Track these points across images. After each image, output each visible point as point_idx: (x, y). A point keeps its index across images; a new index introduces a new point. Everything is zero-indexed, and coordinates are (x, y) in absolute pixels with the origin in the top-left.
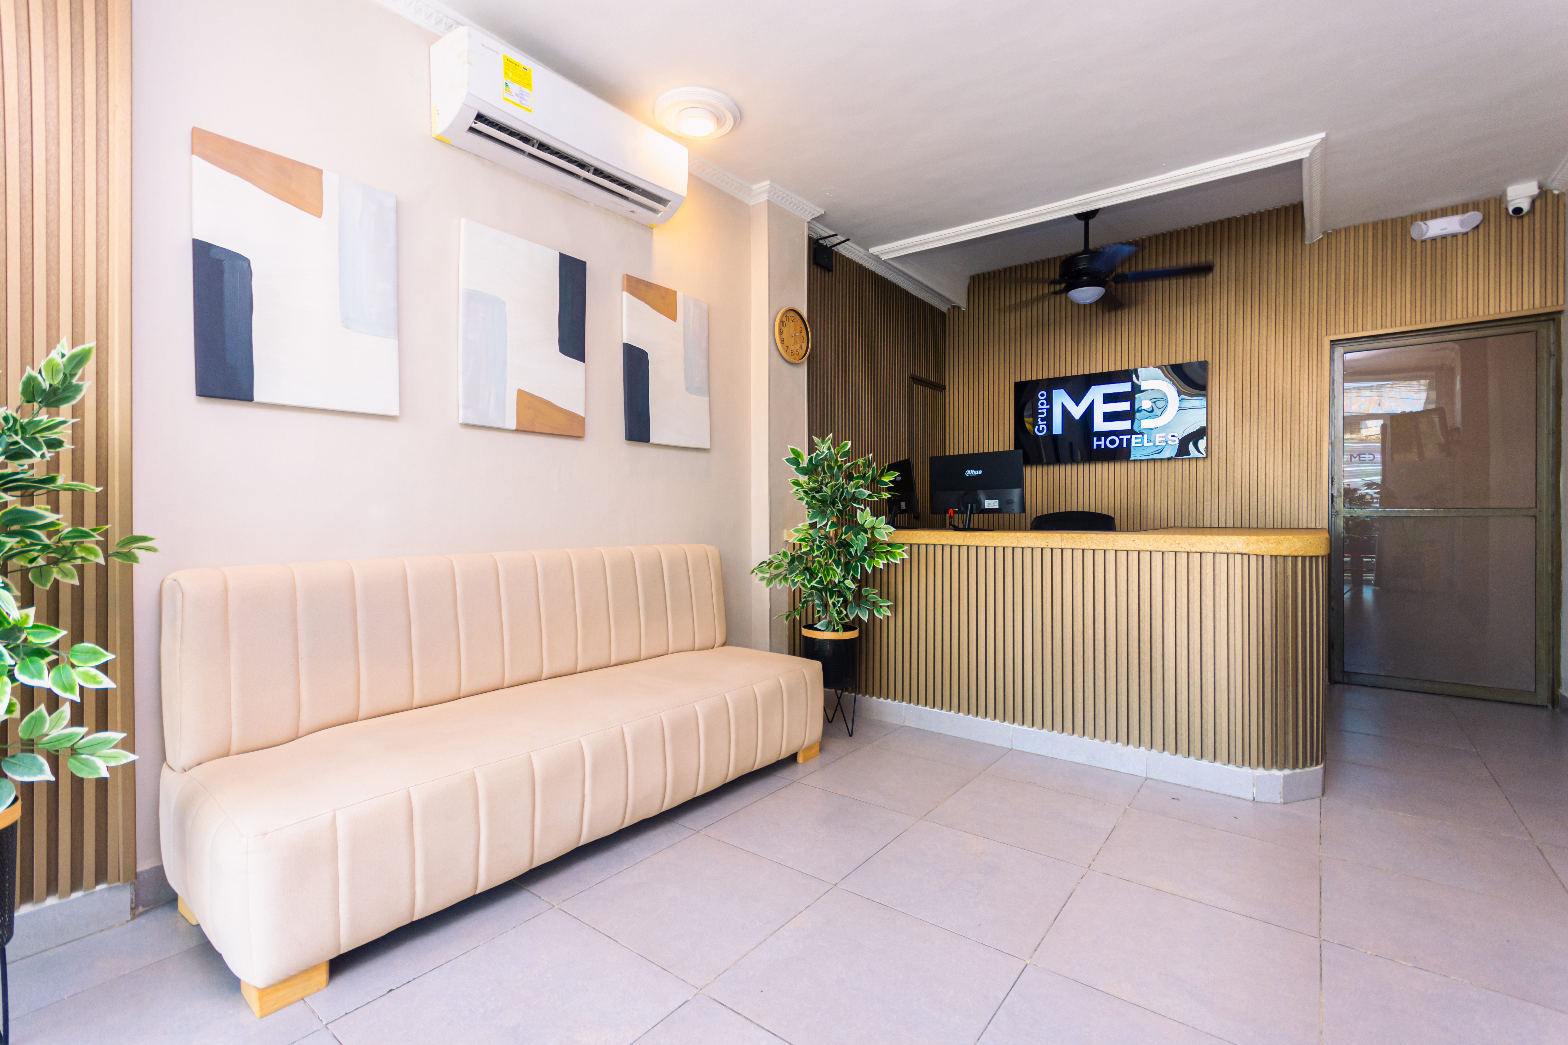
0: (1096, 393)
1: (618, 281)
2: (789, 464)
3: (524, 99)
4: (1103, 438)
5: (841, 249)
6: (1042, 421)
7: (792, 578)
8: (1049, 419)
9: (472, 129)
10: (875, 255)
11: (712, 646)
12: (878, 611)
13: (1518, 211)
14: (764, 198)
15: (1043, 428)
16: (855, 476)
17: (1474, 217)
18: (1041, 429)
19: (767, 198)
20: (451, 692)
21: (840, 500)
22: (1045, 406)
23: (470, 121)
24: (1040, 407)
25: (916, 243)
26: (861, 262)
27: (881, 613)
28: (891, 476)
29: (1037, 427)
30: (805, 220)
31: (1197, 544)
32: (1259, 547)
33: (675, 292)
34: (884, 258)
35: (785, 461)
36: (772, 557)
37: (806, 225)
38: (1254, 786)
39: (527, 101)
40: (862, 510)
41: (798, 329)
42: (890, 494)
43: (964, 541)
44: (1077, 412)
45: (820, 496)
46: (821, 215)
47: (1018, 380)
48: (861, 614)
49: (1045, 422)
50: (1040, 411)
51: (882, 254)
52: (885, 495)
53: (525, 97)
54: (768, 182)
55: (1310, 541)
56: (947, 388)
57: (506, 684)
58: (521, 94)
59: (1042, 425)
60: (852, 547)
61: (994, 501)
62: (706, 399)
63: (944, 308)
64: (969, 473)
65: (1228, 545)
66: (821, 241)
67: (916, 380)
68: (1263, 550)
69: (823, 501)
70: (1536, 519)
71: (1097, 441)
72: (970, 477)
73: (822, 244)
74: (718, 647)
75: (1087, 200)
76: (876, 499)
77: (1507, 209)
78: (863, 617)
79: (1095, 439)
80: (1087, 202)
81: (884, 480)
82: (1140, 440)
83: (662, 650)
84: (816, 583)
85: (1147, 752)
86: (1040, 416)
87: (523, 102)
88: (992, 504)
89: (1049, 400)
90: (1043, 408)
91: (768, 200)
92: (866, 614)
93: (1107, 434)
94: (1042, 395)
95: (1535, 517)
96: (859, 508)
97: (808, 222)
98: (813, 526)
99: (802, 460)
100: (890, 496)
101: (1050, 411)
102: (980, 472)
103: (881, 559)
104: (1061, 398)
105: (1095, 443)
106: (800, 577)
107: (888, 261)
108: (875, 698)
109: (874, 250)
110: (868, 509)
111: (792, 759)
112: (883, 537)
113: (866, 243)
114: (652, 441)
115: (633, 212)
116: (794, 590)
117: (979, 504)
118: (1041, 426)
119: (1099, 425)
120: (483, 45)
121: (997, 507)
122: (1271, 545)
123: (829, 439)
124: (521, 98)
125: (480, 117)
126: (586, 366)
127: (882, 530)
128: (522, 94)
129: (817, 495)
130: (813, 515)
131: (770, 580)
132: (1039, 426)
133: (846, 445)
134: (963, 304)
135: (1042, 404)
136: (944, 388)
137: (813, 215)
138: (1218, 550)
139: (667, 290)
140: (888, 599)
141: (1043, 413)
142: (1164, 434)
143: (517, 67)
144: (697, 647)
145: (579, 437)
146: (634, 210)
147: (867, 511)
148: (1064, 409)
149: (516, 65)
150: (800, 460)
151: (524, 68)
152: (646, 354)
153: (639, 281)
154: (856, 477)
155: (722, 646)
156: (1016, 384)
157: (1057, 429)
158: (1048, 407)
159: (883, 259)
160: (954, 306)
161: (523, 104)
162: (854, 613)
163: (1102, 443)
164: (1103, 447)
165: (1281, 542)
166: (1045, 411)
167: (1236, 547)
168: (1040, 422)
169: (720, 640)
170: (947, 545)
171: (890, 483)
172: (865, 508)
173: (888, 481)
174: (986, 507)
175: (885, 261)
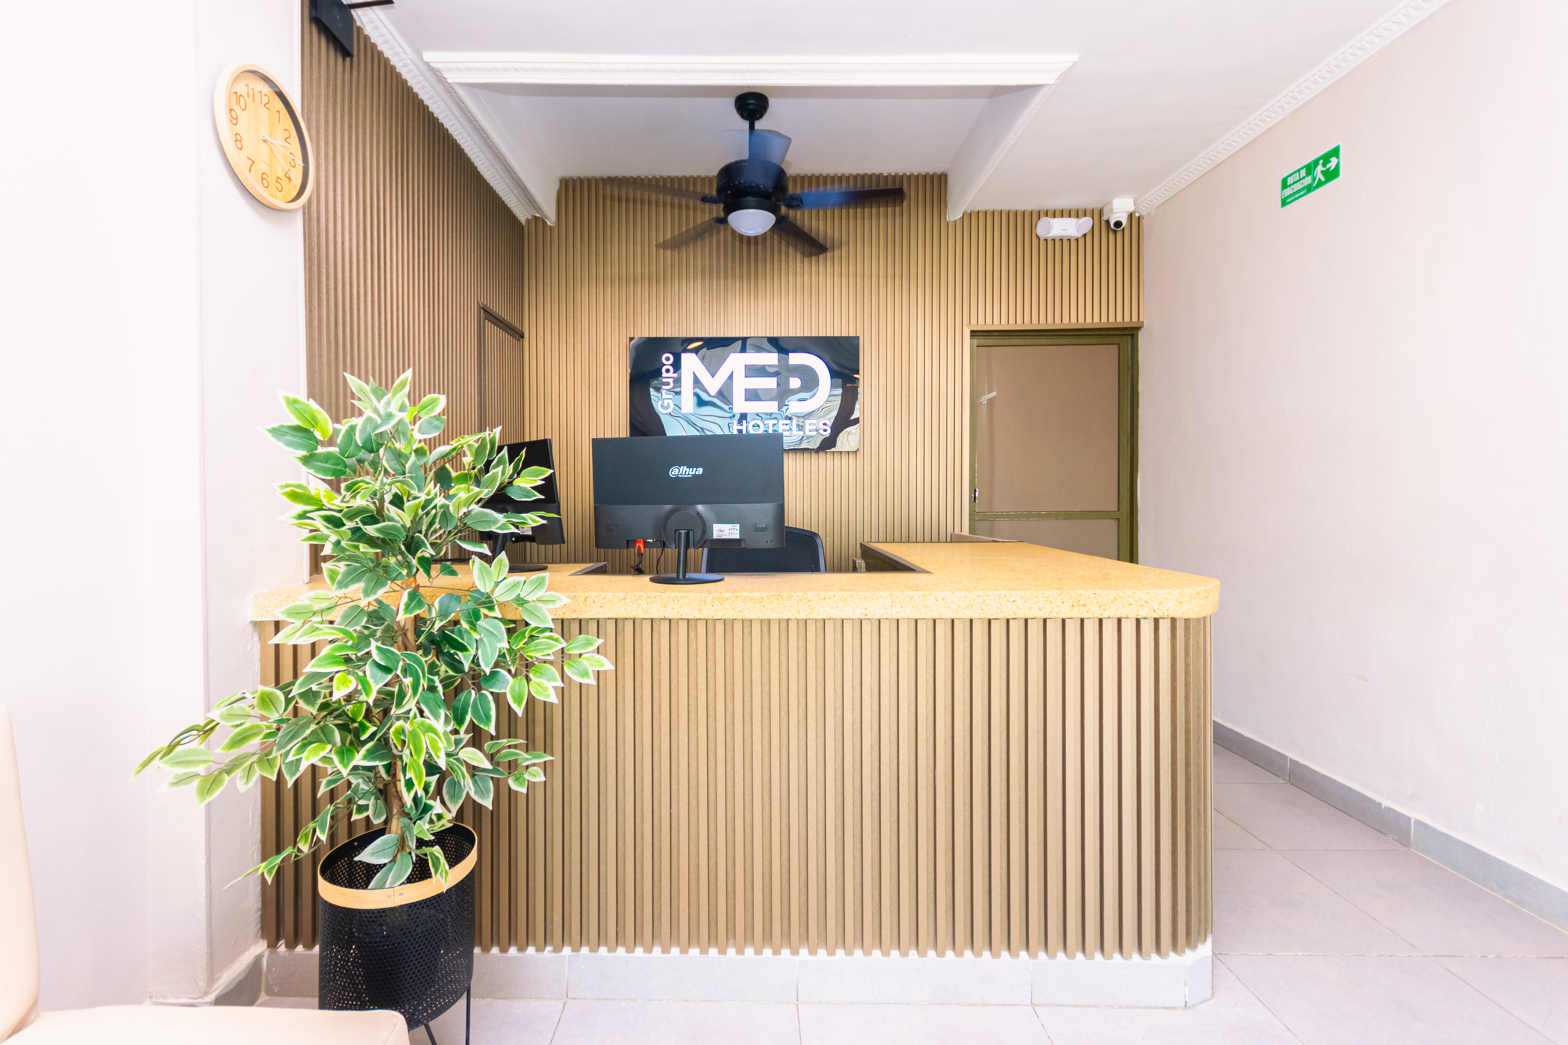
0: (736, 363)
4: (744, 422)
5: (370, 28)
6: (667, 393)
7: (291, 758)
8: (676, 392)
10: (433, 66)
12: (516, 780)
13: (1118, 224)
15: (668, 403)
16: (454, 474)
18: (666, 405)
21: (426, 536)
22: (671, 374)
24: (664, 374)
26: (403, 70)
27: (524, 780)
28: (536, 476)
29: (661, 401)
34: (450, 78)
40: (488, 560)
41: (278, 126)
42: (542, 517)
44: (713, 385)
45: (378, 530)
47: (637, 335)
48: (477, 794)
49: (672, 396)
50: (664, 380)
51: (450, 70)
52: (534, 521)
56: (526, 335)
59: (668, 398)
60: (463, 648)
61: (730, 526)
63: (522, 215)
64: (675, 472)
67: (488, 314)
69: (384, 543)
70: (1119, 522)
72: (677, 478)
78: (483, 797)
81: (523, 485)
82: (788, 427)
84: (365, 758)
85: (1032, 960)
86: (664, 387)
88: (727, 532)
89: (677, 366)
90: (668, 376)
92: (489, 792)
93: (747, 417)
94: (668, 359)
95: (1118, 520)
96: (476, 554)
99: (324, 436)
100: (544, 522)
101: (678, 381)
102: (700, 471)
104: (692, 364)
105: (733, 427)
106: (316, 752)
107: (456, 88)
109: (430, 54)
110: (503, 556)
112: (544, 620)
116: (296, 783)
117: (705, 530)
118: (666, 402)
119: (740, 404)
121: (738, 537)
127: (539, 604)
129: (369, 529)
130: (347, 574)
131: (211, 782)
132: (663, 399)
133: (433, 402)
134: (550, 215)
135: (668, 371)
136: (523, 333)
141: (668, 384)
142: (811, 422)
147: (501, 561)
148: (697, 381)
150: (318, 435)
154: (458, 477)
157: (687, 406)
158: (675, 375)
159: (448, 81)
160: (536, 217)
162: (460, 797)
163: (741, 427)
164: (744, 432)
166: (671, 380)
168: (665, 395)
170: (665, 619)
171: (536, 493)
172: (494, 557)
173: (533, 488)
174: (716, 535)
175: (450, 86)
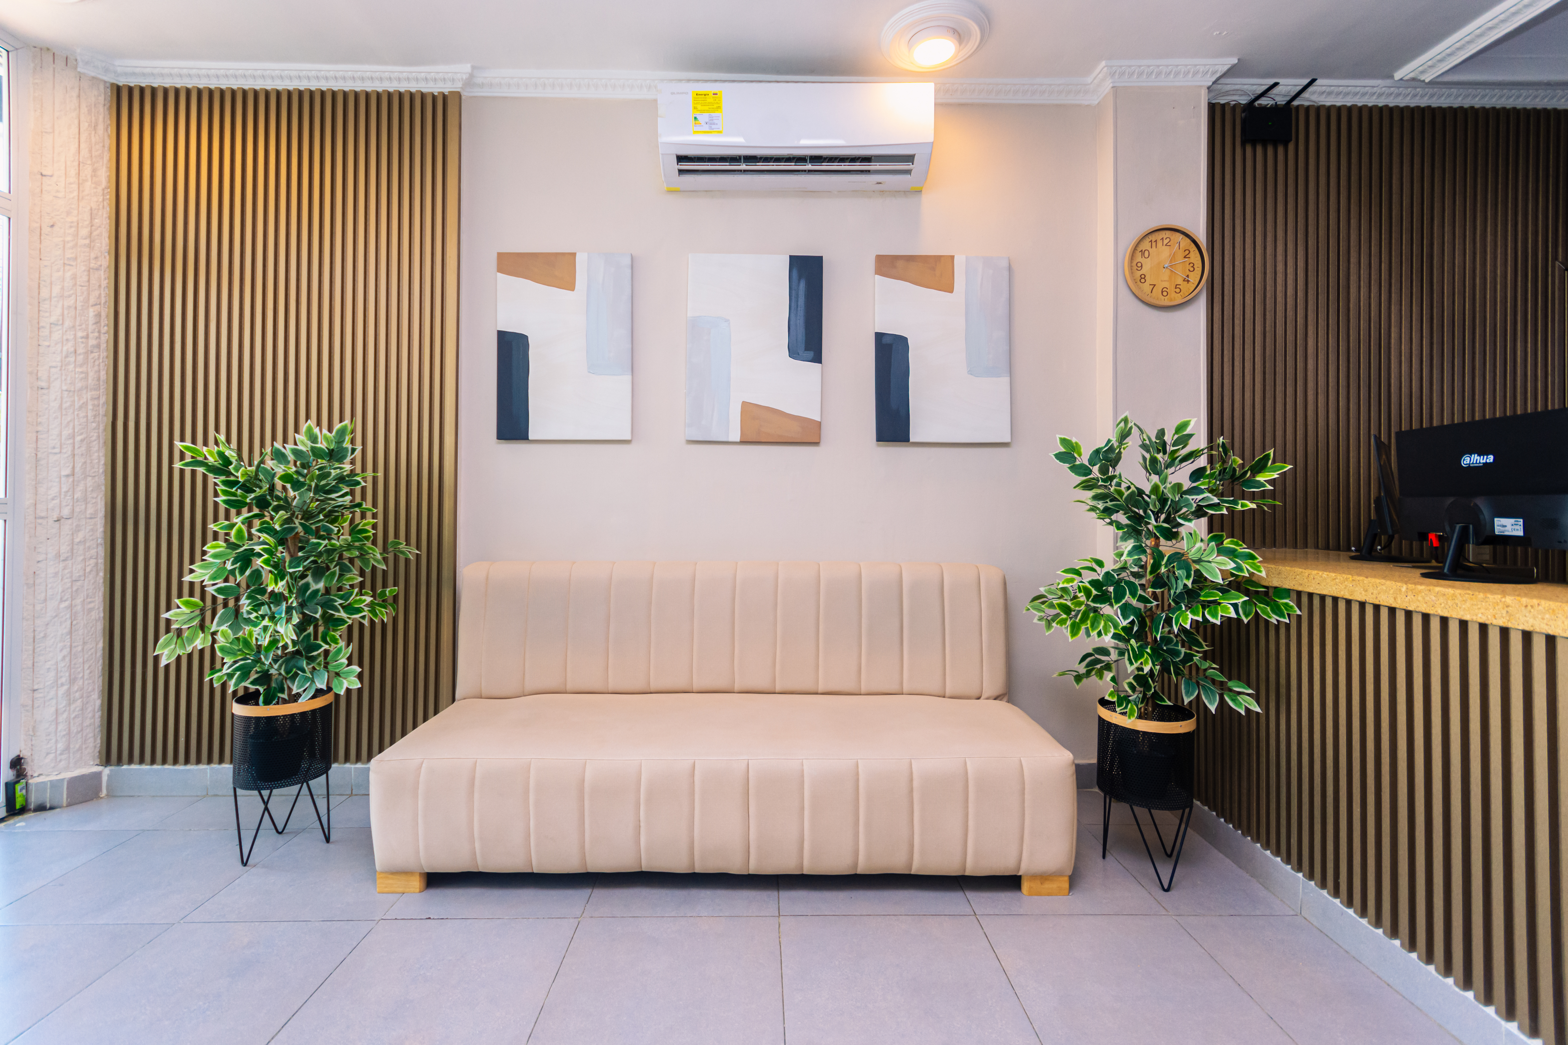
2: (1058, 461)
3: (714, 124)
5: (1311, 99)
9: (678, 172)
10: (1407, 80)
11: (977, 696)
12: (1233, 700)
14: (1108, 85)
19: (1111, 85)
23: (675, 167)
27: (1241, 704)
30: (1201, 86)
33: (951, 256)
34: (1428, 78)
35: (1054, 457)
36: (1045, 591)
37: (1204, 93)
39: (717, 124)
41: (1181, 254)
46: (1233, 67)
48: (1205, 697)
51: (1422, 72)
53: (716, 120)
54: (1103, 63)
58: (710, 120)
61: (1512, 521)
62: (1007, 380)
64: (1467, 460)
66: (1257, 103)
72: (1468, 468)
73: (1263, 108)
74: (988, 698)
76: (1225, 512)
78: (1210, 703)
83: (895, 687)
87: (713, 126)
88: (1509, 527)
91: (1113, 87)
92: (1214, 700)
97: (1209, 88)
98: (1139, 549)
99: (1080, 455)
102: (1490, 459)
107: (1440, 80)
108: (1259, 845)
109: (1398, 75)
112: (1216, 576)
114: (912, 440)
115: (880, 183)
117: (1475, 523)
120: (673, 93)
121: (1521, 533)
124: (711, 124)
125: (681, 159)
126: (823, 367)
127: (1213, 564)
128: (712, 120)
131: (1049, 622)
137: (1214, 73)
139: (938, 256)
144: (945, 693)
145: (814, 443)
146: (879, 181)
149: (705, 95)
150: (1076, 455)
151: (714, 94)
152: (905, 339)
153: (898, 259)
155: (995, 699)
159: (1427, 81)
161: (714, 129)
162: (1192, 694)
169: (992, 691)
171: (1267, 485)
173: (1265, 481)
174: (1498, 531)
175: (1432, 83)
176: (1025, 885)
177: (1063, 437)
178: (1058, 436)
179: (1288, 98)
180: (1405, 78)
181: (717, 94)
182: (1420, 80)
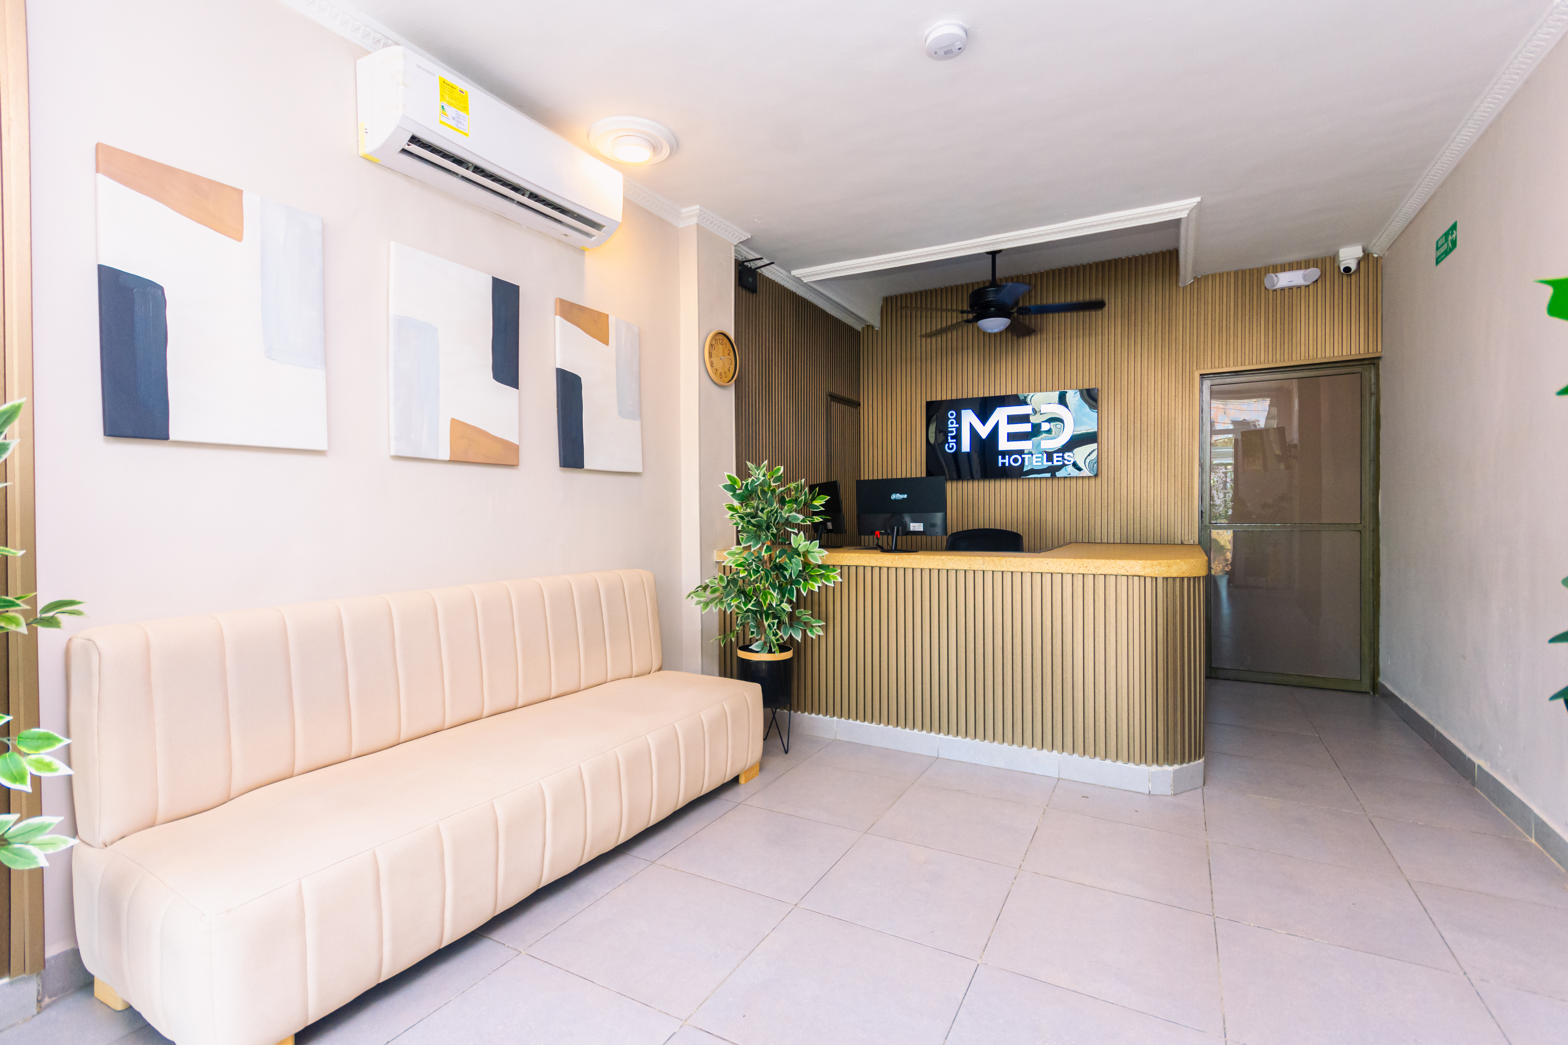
0: (1000, 415)
1: (550, 305)
2: (726, 491)
3: (461, 123)
4: (1007, 457)
5: (765, 272)
6: (951, 439)
7: (728, 602)
8: (958, 437)
9: (404, 151)
10: (796, 278)
11: (649, 672)
12: (811, 631)
13: (1347, 269)
14: (694, 221)
15: (953, 446)
16: (787, 500)
17: (1314, 273)
18: (951, 447)
19: (696, 222)
20: (391, 738)
21: (774, 525)
22: (954, 425)
23: (404, 143)
24: (950, 426)
25: (838, 269)
26: (783, 283)
27: (814, 632)
28: (822, 500)
29: (947, 445)
30: (732, 243)
31: (1102, 567)
32: (1154, 570)
33: (608, 316)
34: (805, 280)
35: (722, 488)
36: (709, 582)
37: (733, 248)
38: (1149, 781)
39: (463, 125)
40: (797, 535)
41: (727, 352)
42: (822, 518)
43: (892, 563)
44: (984, 431)
45: (756, 521)
46: (748, 239)
47: (929, 400)
48: (794, 634)
49: (955, 441)
50: (949, 429)
51: (804, 277)
52: (817, 519)
53: (462, 121)
54: (698, 207)
55: (1194, 563)
56: (862, 404)
57: (447, 725)
58: (457, 117)
59: (952, 442)
60: (787, 570)
61: (918, 524)
62: (638, 423)
63: (859, 327)
64: (894, 496)
65: (1128, 568)
66: (746, 264)
67: (834, 397)
68: (1157, 572)
69: (758, 526)
70: (1361, 533)
71: (1002, 459)
72: (895, 500)
73: (747, 266)
74: (654, 672)
75: (997, 240)
76: (808, 523)
77: (1339, 267)
78: (797, 636)
79: (1000, 457)
80: (997, 242)
81: (815, 504)
82: (1040, 460)
83: (602, 679)
84: (752, 606)
85: (1059, 755)
86: (949, 434)
87: (460, 125)
88: (917, 527)
89: (958, 420)
90: (952, 426)
91: (697, 224)
92: (799, 635)
93: (1010, 453)
94: (952, 415)
95: (1360, 531)
96: (793, 533)
97: (735, 246)
98: (748, 550)
99: (738, 487)
100: (822, 520)
101: (959, 430)
102: (906, 496)
103: (816, 581)
104: (969, 417)
105: (1000, 461)
106: (736, 601)
107: (809, 284)
108: (806, 714)
109: (795, 273)
110: (802, 533)
111: (735, 780)
112: (817, 560)
113: (788, 266)
114: (585, 467)
115: (566, 235)
117: (905, 526)
118: (951, 444)
119: (1004, 444)
120: (419, 67)
121: (922, 530)
122: (1163, 568)
123: (764, 466)
124: (458, 121)
125: (414, 140)
126: (519, 393)
127: (815, 554)
128: (459, 118)
129: (753, 521)
130: (747, 539)
131: (707, 604)
132: (949, 443)
133: (779, 469)
134: (876, 323)
135: (952, 423)
136: (859, 405)
137: (740, 239)
138: (1119, 572)
139: (599, 314)
140: (819, 619)
141: (952, 432)
142: (1061, 455)
143: (453, 89)
144: (634, 674)
145: (513, 466)
146: (567, 234)
147: (801, 535)
148: (972, 429)
149: (452, 87)
150: (735, 487)
151: (460, 91)
152: (580, 378)
153: (572, 305)
154: (789, 501)
155: (659, 671)
156: (928, 403)
157: (966, 447)
158: (957, 426)
159: (804, 282)
160: (868, 325)
161: (459, 128)
162: (787, 634)
163: (1006, 461)
164: (1007, 465)
165: (1171, 565)
166: (954, 429)
167: (1135, 570)
168: (950, 440)
169: (656, 666)
170: (877, 567)
171: (821, 507)
172: (799, 533)
173: (820, 505)
174: (912, 529)
175: (806, 283)
176: (742, 780)
177: (729, 474)
178: (726, 474)
179: (757, 267)
180: (796, 276)
181: (463, 92)
182: (801, 280)
